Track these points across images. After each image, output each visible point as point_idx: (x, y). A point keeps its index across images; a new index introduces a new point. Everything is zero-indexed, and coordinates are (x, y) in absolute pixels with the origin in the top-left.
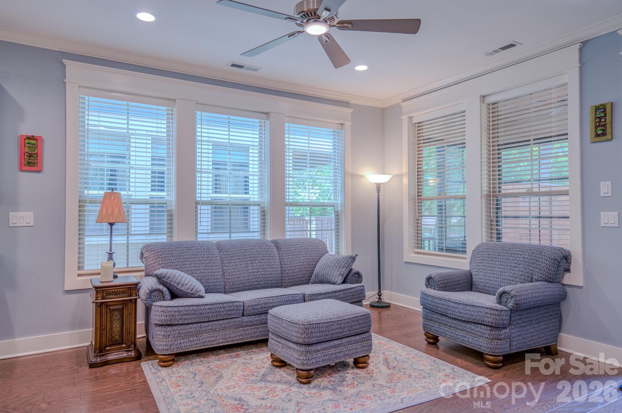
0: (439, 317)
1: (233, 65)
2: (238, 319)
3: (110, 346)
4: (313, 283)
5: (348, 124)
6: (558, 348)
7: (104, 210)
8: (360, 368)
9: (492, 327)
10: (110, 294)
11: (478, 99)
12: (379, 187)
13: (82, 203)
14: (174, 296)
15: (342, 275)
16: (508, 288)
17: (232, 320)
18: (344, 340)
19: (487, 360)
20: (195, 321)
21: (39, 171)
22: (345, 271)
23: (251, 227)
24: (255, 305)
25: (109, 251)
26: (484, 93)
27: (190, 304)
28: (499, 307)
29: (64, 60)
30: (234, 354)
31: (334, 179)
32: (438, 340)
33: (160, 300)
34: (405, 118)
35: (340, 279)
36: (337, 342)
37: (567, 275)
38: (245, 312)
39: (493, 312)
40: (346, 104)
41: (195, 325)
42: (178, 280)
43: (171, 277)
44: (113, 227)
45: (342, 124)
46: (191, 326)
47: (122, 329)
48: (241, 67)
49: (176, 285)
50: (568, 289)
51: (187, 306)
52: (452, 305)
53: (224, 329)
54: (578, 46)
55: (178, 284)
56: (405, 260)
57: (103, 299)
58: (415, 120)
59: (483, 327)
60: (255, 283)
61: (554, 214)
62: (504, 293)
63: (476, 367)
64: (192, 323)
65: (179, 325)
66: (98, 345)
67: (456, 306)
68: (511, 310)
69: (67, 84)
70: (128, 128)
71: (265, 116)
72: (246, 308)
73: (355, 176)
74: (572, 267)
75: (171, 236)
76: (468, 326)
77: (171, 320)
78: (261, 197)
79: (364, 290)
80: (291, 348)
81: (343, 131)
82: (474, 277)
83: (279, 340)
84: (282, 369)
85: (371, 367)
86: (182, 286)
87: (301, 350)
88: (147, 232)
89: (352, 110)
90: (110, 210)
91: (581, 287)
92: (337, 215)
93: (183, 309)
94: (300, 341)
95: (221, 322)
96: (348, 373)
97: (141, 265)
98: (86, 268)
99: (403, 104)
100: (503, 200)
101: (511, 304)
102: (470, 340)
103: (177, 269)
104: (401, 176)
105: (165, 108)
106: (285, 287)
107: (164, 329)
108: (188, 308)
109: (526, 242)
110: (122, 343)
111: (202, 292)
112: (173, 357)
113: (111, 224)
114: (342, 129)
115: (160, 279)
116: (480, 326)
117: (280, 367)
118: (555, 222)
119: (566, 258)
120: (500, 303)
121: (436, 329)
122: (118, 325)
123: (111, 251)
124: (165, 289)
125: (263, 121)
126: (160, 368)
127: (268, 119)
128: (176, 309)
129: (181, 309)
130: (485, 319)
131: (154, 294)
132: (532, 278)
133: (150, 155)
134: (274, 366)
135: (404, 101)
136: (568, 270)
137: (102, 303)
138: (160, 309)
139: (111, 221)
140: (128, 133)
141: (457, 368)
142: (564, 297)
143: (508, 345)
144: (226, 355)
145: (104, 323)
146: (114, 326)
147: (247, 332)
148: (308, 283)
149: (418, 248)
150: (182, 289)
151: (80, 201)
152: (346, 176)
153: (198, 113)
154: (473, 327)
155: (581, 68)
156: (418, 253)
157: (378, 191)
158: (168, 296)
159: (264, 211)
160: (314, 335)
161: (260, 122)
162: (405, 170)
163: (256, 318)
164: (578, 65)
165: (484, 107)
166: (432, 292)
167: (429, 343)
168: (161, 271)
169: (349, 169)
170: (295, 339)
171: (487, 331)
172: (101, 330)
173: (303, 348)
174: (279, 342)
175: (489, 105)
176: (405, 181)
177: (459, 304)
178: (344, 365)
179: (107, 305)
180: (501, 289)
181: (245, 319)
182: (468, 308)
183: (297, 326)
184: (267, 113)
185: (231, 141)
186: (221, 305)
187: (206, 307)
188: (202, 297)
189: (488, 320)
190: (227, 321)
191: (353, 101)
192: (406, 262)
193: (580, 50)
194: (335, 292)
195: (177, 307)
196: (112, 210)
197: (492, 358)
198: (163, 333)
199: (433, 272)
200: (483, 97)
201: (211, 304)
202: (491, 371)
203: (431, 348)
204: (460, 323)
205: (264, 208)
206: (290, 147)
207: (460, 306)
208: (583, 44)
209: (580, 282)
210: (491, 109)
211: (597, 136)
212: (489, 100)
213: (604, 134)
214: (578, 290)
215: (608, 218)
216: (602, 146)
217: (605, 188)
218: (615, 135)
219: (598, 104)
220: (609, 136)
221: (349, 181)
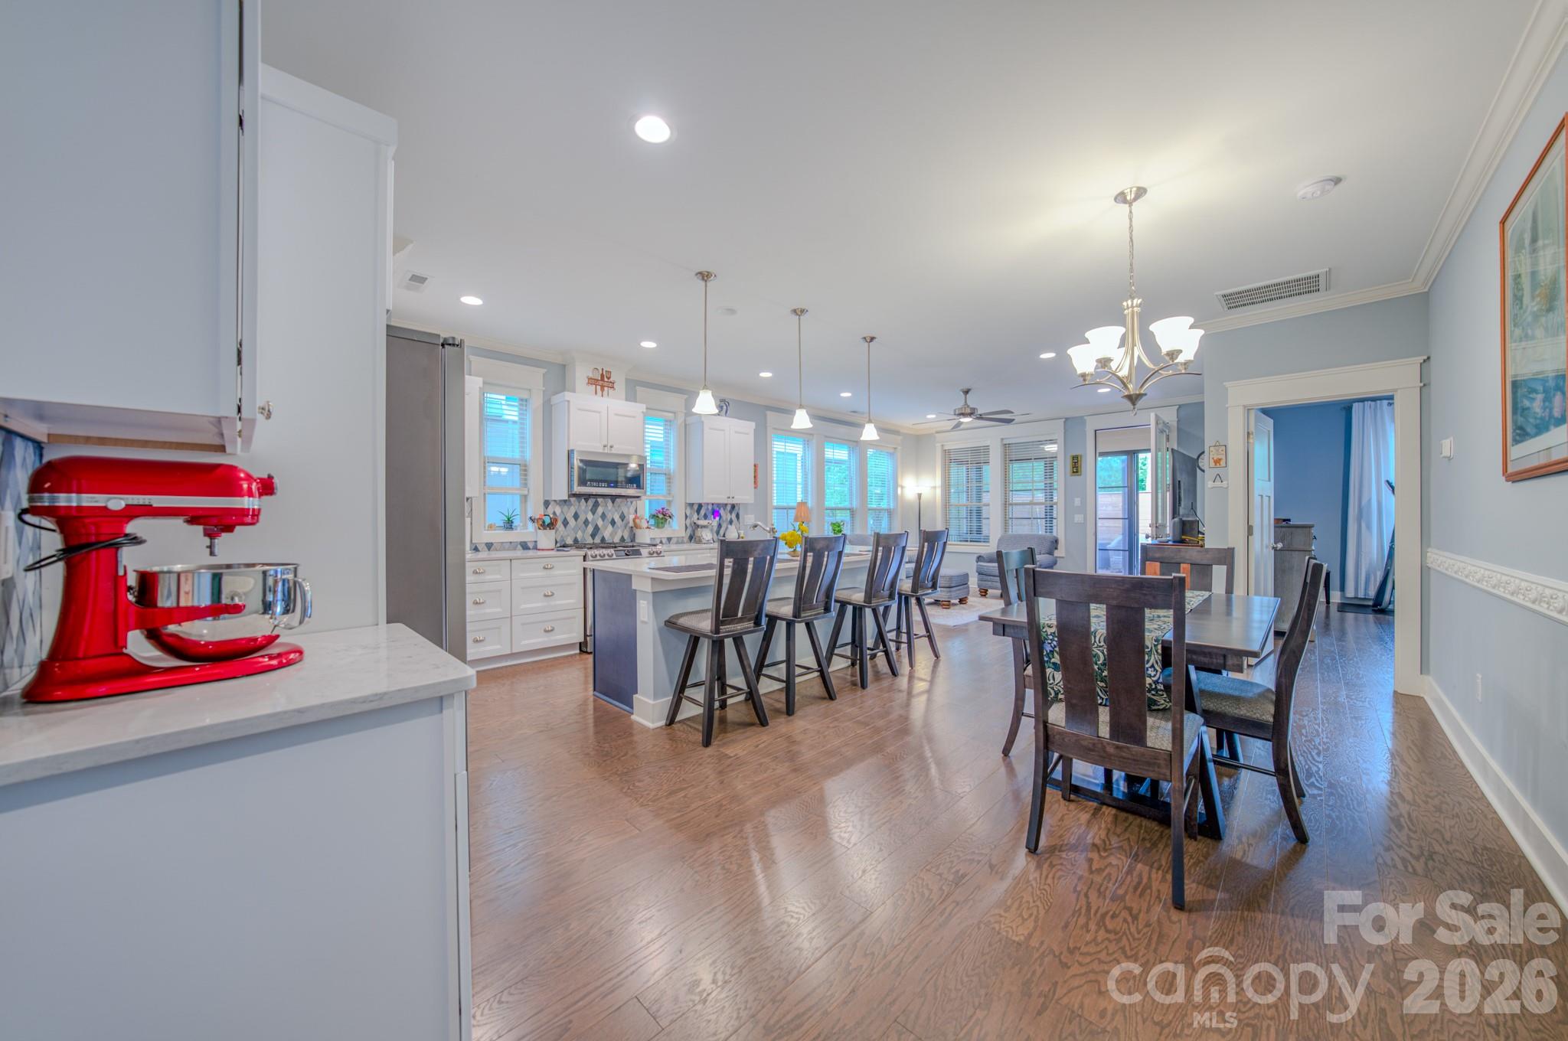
0: (990, 577)
5: (900, 448)
8: (963, 604)
11: (999, 440)
12: (919, 496)
13: (773, 509)
21: (759, 488)
29: (767, 411)
31: (891, 490)
32: (987, 592)
34: (938, 445)
37: (1056, 551)
40: (897, 432)
45: (896, 448)
48: (857, 412)
50: (1057, 559)
54: (1063, 420)
58: (946, 448)
69: (768, 427)
71: (856, 444)
73: (902, 487)
74: (1059, 548)
90: (802, 514)
91: (1063, 557)
99: (937, 435)
100: (1014, 507)
104: (934, 488)
109: (1028, 533)
119: (1056, 541)
121: (987, 584)
127: (857, 446)
132: (1041, 553)
135: (937, 432)
136: (1056, 548)
139: (803, 521)
142: (1055, 563)
152: (897, 486)
155: (1065, 433)
157: (919, 499)
162: (938, 482)
164: (1063, 431)
166: (984, 564)
167: (981, 596)
169: (900, 482)
175: (1005, 444)
176: (939, 492)
184: (857, 442)
191: (902, 431)
193: (1065, 422)
196: (804, 514)
199: (980, 553)
200: (1002, 439)
203: (983, 599)
208: (1067, 419)
209: (1063, 555)
210: (1006, 446)
211: (1074, 472)
212: (1005, 442)
213: (1077, 472)
214: (1062, 559)
215: (1078, 518)
216: (1076, 478)
217: (1077, 501)
218: (1083, 473)
219: (1074, 454)
220: (1079, 473)
221: (899, 491)
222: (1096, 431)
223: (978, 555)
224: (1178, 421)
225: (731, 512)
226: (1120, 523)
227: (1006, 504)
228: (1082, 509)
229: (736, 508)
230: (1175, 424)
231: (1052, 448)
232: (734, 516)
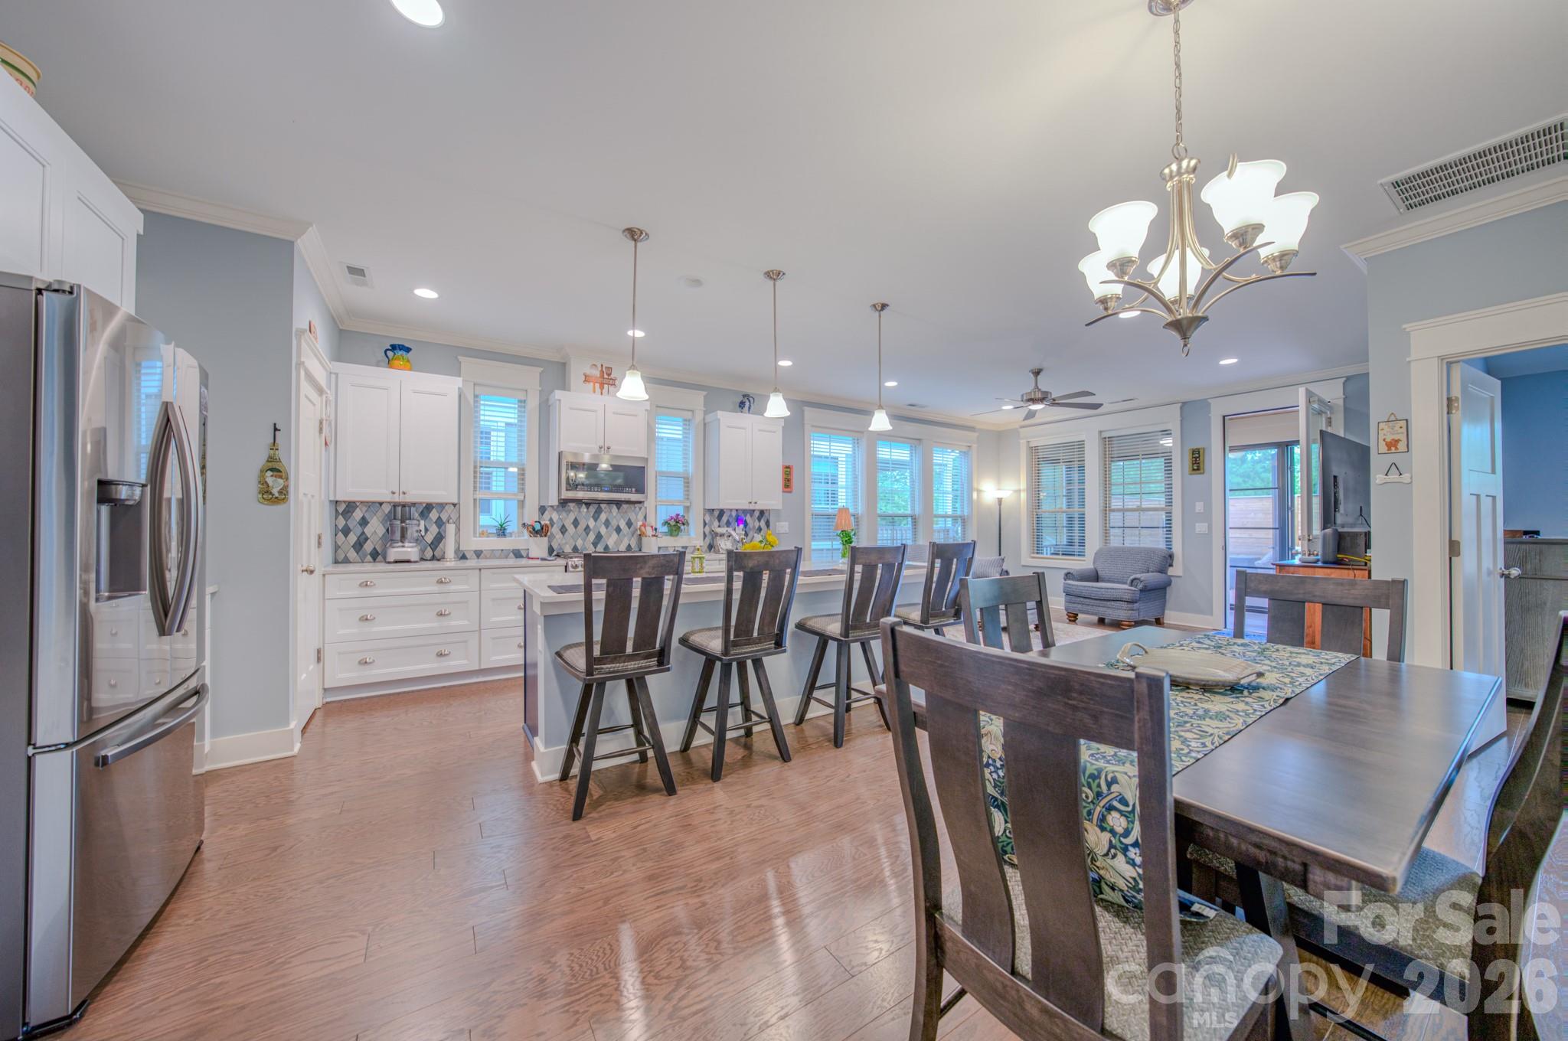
0: (1082, 600)
1: (910, 405)
5: (975, 446)
6: (1164, 620)
7: (839, 521)
9: (1128, 602)
11: (1096, 433)
12: (1000, 501)
16: (1138, 576)
19: (1123, 625)
21: (790, 492)
26: (1102, 429)
28: (1133, 588)
29: (802, 407)
32: (1077, 618)
34: (1023, 442)
37: (1171, 568)
39: (1129, 592)
40: (972, 429)
45: (970, 446)
48: (914, 406)
50: (1171, 578)
54: (1179, 405)
56: (1023, 563)
58: (1033, 445)
59: (1121, 603)
62: (1135, 579)
67: (1098, 590)
68: (1141, 590)
69: (805, 425)
70: (832, 451)
71: (918, 442)
73: (978, 491)
74: (1174, 564)
76: (1109, 603)
78: (913, 510)
81: (970, 453)
82: (1098, 572)
90: (843, 521)
91: (1180, 577)
99: (1021, 430)
100: (1113, 514)
101: (1139, 587)
102: (1110, 613)
104: (1019, 491)
109: (1137, 545)
114: (968, 450)
116: (1118, 602)
119: (1171, 556)
120: (1132, 586)
125: (914, 445)
127: (920, 444)
130: (1121, 597)
132: (1151, 570)
135: (1022, 427)
136: (1171, 565)
140: (833, 455)
142: (1169, 584)
143: (1137, 614)
149: (1035, 553)
151: (813, 514)
152: (972, 490)
154: (1113, 604)
155: (1182, 421)
156: (1035, 558)
157: (1000, 504)
159: (915, 522)
162: (1023, 485)
164: (1179, 419)
165: (1102, 439)
167: (1070, 621)
169: (975, 485)
171: (1125, 605)
175: (1105, 438)
176: (1023, 496)
180: (1132, 577)
184: (919, 440)
189: (1124, 598)
191: (977, 427)
192: (1023, 566)
193: (1181, 408)
196: (845, 521)
197: (1127, 623)
200: (1101, 432)
203: (1071, 625)
204: (1102, 602)
205: (915, 519)
206: (937, 465)
207: (1102, 590)
208: (1184, 404)
209: (1180, 574)
210: (1107, 441)
211: (1194, 470)
212: (1105, 435)
213: (1198, 469)
214: (1178, 579)
215: (1201, 527)
216: (1197, 477)
217: (1199, 507)
218: (1206, 471)
219: (1195, 447)
220: (1202, 471)
221: (975, 495)
222: (1224, 417)
223: (1066, 571)
224: (1344, 399)
225: (759, 519)
226: (1270, 534)
227: (1106, 510)
228: (1207, 517)
229: (766, 514)
230: (1341, 402)
231: (1167, 442)
232: (763, 523)
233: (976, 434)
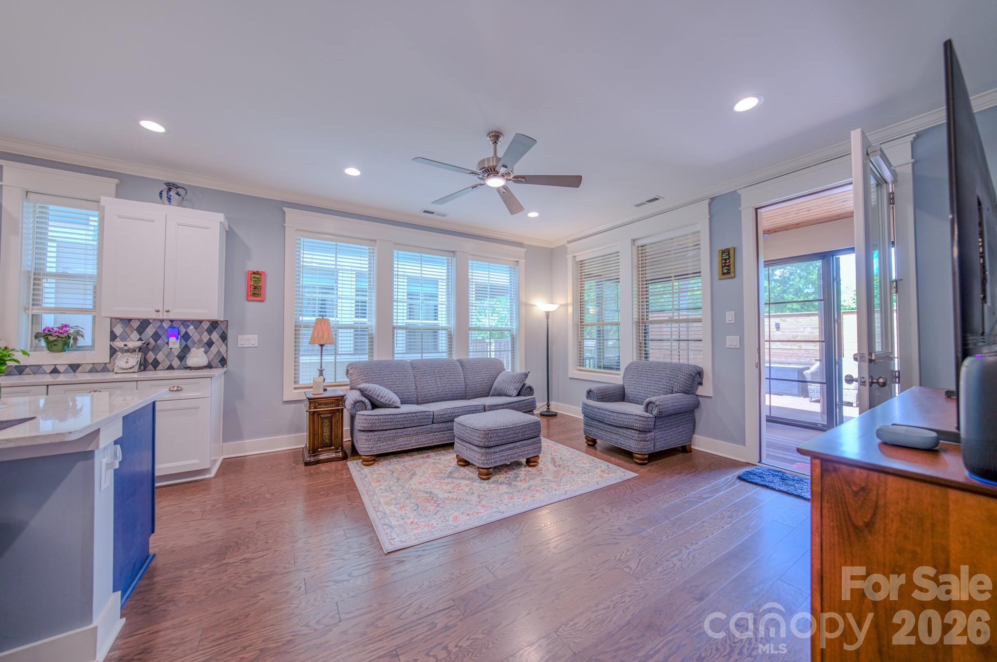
0: (597, 423)
1: (425, 212)
2: (429, 426)
3: (321, 448)
4: (492, 396)
5: (522, 261)
6: (692, 447)
7: (316, 334)
8: (531, 466)
9: (641, 431)
10: (319, 405)
11: (629, 243)
12: (548, 314)
13: (297, 328)
14: (374, 406)
15: (517, 389)
16: (653, 399)
17: (424, 427)
18: (518, 444)
19: (635, 458)
20: (392, 428)
21: (263, 301)
22: (519, 386)
23: (440, 348)
24: (443, 414)
25: (320, 368)
26: (634, 237)
27: (388, 413)
28: (646, 414)
29: (284, 208)
30: (425, 455)
31: (511, 308)
32: (596, 443)
33: (362, 410)
34: (570, 257)
35: (515, 393)
36: (512, 445)
37: (700, 388)
38: (435, 420)
39: (641, 419)
40: (520, 245)
41: (392, 431)
42: (378, 393)
43: (372, 391)
44: (324, 348)
45: (517, 262)
46: (389, 431)
47: (331, 434)
48: (432, 213)
49: (376, 397)
50: (700, 399)
51: (385, 415)
52: (608, 413)
53: (417, 434)
54: (707, 201)
55: (378, 396)
56: (570, 376)
57: (315, 408)
58: (578, 259)
59: (633, 431)
60: (443, 396)
61: (691, 337)
62: (650, 403)
63: (626, 464)
64: (389, 430)
65: (379, 430)
66: (312, 448)
67: (611, 414)
68: (655, 417)
69: (286, 227)
70: (336, 264)
71: (452, 254)
72: (435, 417)
73: (527, 305)
74: (704, 382)
75: (372, 356)
76: (621, 430)
77: (372, 427)
78: (448, 323)
79: (535, 401)
80: (473, 450)
81: (518, 268)
82: (626, 390)
83: (463, 443)
84: (466, 467)
85: (540, 465)
86: (382, 398)
87: (482, 451)
88: (352, 353)
89: (525, 250)
90: (321, 334)
91: (710, 397)
92: (513, 338)
93: (382, 417)
94: (481, 444)
95: (414, 429)
96: (521, 471)
97: (347, 380)
98: (301, 382)
99: (568, 246)
100: (650, 326)
101: (655, 412)
102: (623, 442)
103: (377, 383)
104: (566, 305)
105: (367, 248)
106: (469, 399)
107: (366, 434)
108: (386, 417)
109: (668, 361)
110: (331, 446)
111: (398, 403)
112: (373, 458)
113: (322, 346)
114: (517, 265)
115: (363, 392)
116: (630, 430)
117: (464, 466)
118: (692, 344)
119: (700, 373)
120: (647, 411)
121: (594, 432)
122: (328, 431)
123: (321, 368)
124: (367, 401)
125: (450, 258)
126: (363, 467)
127: (454, 257)
128: (376, 417)
129: (381, 417)
130: (635, 424)
131: (357, 404)
132: (672, 390)
133: (354, 287)
134: (459, 465)
135: (569, 242)
136: (701, 384)
137: (314, 412)
138: (363, 417)
139: (321, 343)
140: (336, 268)
141: (611, 465)
142: (697, 405)
143: (652, 445)
144: (419, 456)
145: (316, 428)
146: (325, 431)
147: (436, 437)
148: (488, 396)
149: (580, 366)
150: (381, 400)
151: (296, 326)
152: (519, 304)
153: (396, 252)
154: (624, 432)
155: (710, 219)
156: (581, 370)
157: (548, 318)
158: (369, 406)
159: (451, 335)
160: (493, 439)
161: (448, 259)
162: (570, 300)
163: (444, 425)
164: (708, 216)
165: (635, 248)
166: (591, 402)
167: (589, 445)
168: (363, 386)
169: (523, 299)
170: (477, 443)
171: (636, 434)
172: (314, 434)
173: (483, 450)
174: (463, 446)
175: (638, 247)
176: (570, 309)
177: (614, 412)
178: (518, 464)
179: (319, 413)
180: (648, 400)
181: (435, 426)
182: (621, 415)
183: (479, 432)
184: (454, 252)
185: (423, 275)
186: (414, 415)
187: (402, 416)
188: (398, 407)
189: (637, 425)
190: (419, 428)
191: (526, 242)
192: (570, 378)
193: (710, 204)
194: (511, 403)
195: (377, 415)
196: (322, 334)
197: (639, 456)
198: (365, 438)
199: (593, 386)
200: (634, 241)
201: (405, 414)
202: (638, 467)
203: (591, 449)
204: (615, 428)
205: (451, 332)
206: (473, 280)
207: (615, 414)
208: (712, 199)
209: (710, 393)
210: (639, 250)
211: (724, 274)
212: (640, 243)
213: (728, 273)
214: (708, 400)
215: (732, 341)
216: (727, 283)
217: (730, 317)
218: (737, 274)
219: (724, 248)
220: (732, 275)
221: (523, 309)
222: (756, 209)
223: (589, 388)
224: (914, 164)
225: (210, 332)
227: (641, 322)
228: (738, 328)
229: (223, 326)
230: (909, 170)
232: (215, 336)
233: (524, 250)
